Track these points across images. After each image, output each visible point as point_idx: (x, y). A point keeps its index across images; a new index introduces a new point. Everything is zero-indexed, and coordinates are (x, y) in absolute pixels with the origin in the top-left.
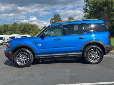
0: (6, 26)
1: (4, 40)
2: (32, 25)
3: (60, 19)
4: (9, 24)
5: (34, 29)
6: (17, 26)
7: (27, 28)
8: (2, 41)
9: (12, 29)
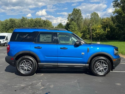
0: (13, 21)
1: (7, 39)
2: (45, 21)
3: (81, 14)
4: (16, 19)
5: (47, 26)
6: (26, 22)
7: (38, 25)
8: (4, 41)
9: (20, 25)
